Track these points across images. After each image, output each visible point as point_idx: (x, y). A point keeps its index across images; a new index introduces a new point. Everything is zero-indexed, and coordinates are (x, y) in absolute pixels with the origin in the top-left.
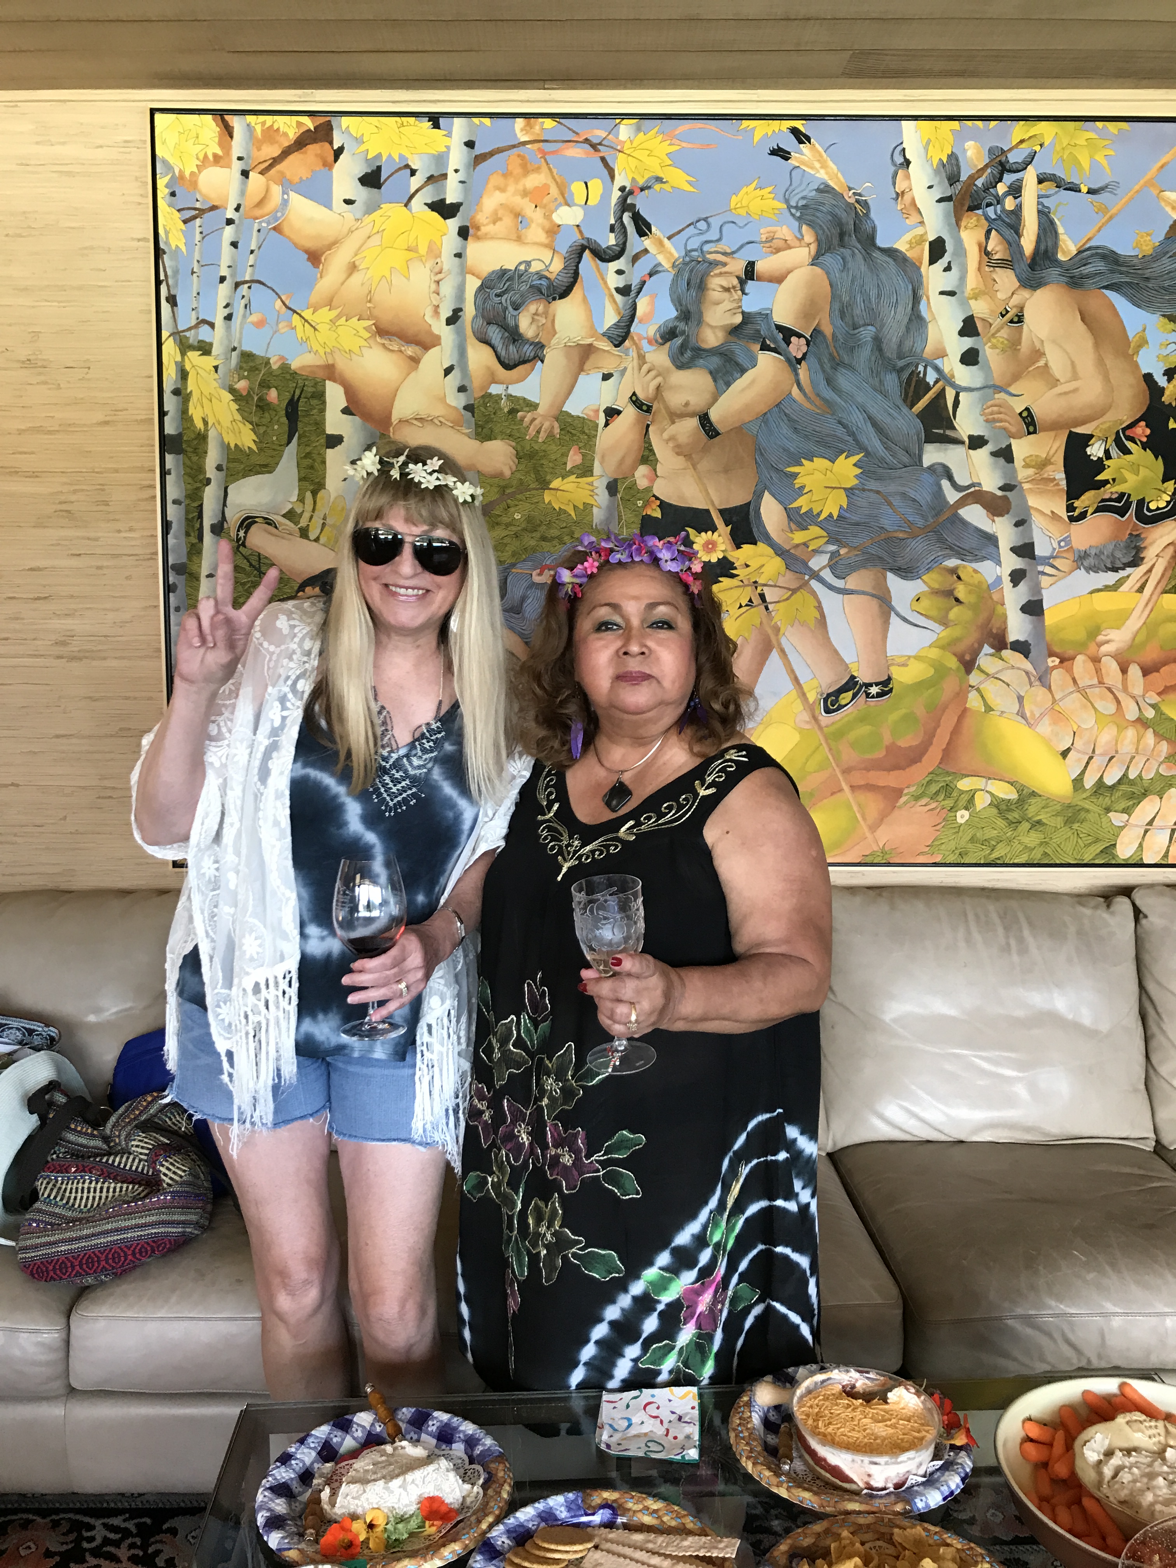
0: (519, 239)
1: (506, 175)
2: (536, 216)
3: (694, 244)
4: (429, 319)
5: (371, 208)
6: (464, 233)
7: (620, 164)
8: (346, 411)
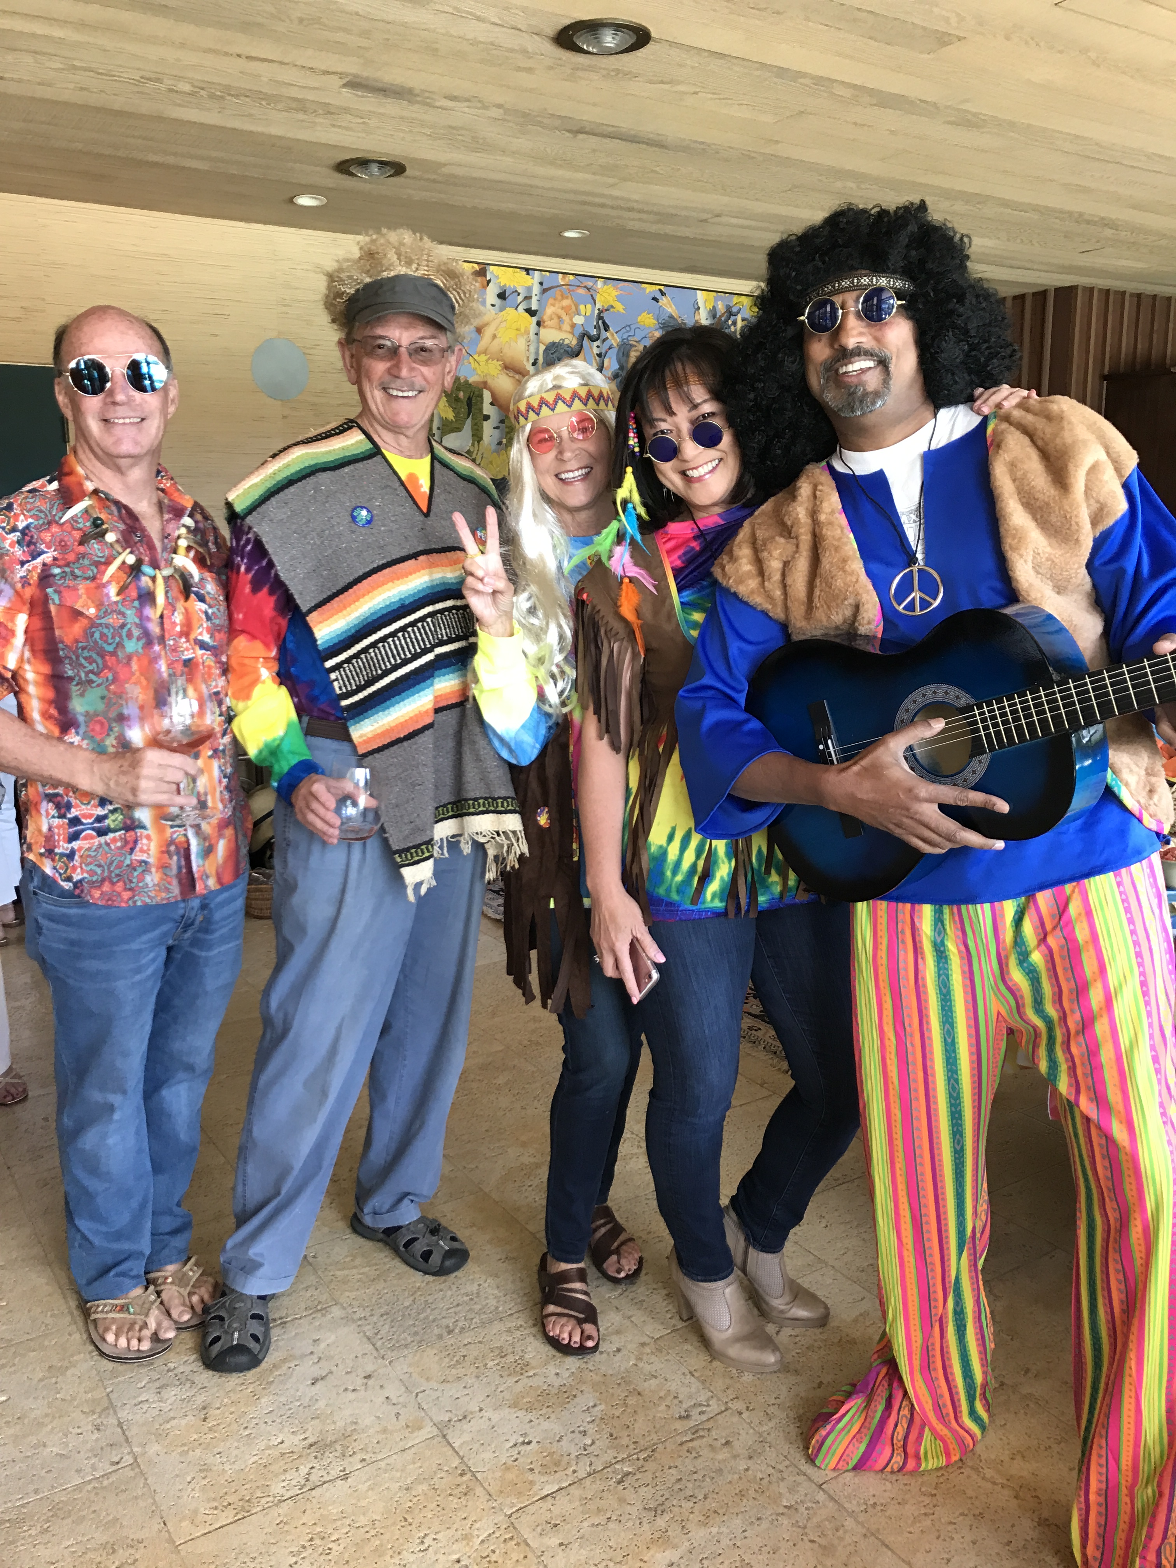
0: (560, 329)
1: (555, 299)
2: (566, 318)
3: (625, 337)
4: (525, 362)
5: (502, 309)
6: (539, 324)
7: (598, 298)
8: (492, 404)
